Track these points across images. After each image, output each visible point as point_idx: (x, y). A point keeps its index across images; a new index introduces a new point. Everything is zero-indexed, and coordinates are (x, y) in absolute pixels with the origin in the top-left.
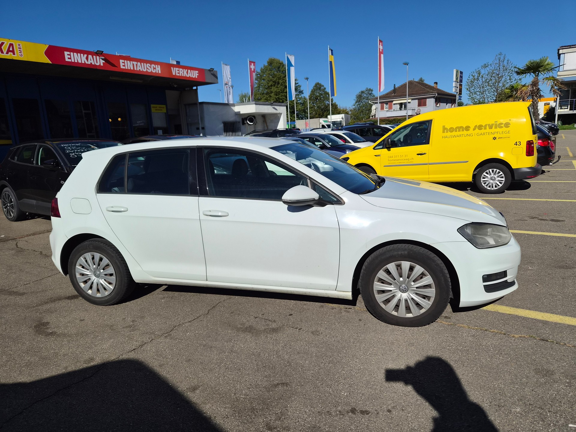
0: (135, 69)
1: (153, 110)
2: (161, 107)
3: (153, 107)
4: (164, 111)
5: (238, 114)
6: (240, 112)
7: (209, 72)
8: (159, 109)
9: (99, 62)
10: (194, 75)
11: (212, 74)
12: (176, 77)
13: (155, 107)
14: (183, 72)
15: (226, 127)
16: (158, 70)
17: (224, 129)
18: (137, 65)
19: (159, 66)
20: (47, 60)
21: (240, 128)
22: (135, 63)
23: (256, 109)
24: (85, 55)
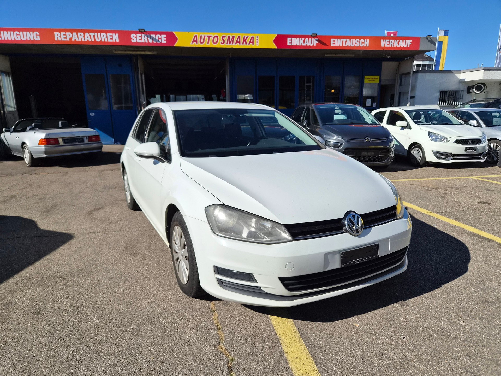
1: (366, 81)
2: (375, 78)
3: (367, 78)
4: (377, 81)
5: (462, 82)
6: (464, 79)
7: (426, 39)
8: (373, 79)
9: (313, 43)
10: (407, 44)
11: (429, 41)
12: (384, 49)
13: (369, 78)
14: (394, 43)
15: (445, 96)
16: (366, 44)
17: (440, 98)
18: (346, 42)
20: (274, 47)
21: (462, 97)
22: (344, 40)
23: (483, 77)
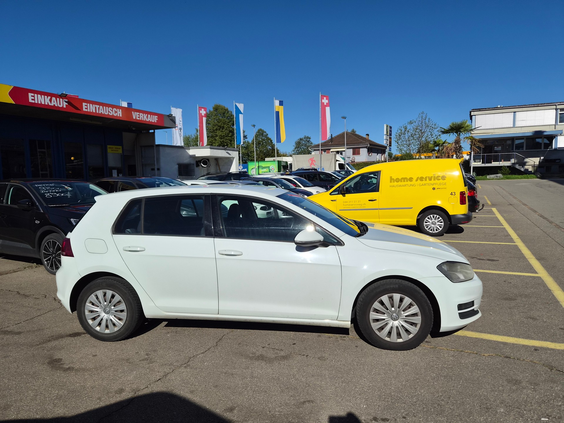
0: (97, 112)
1: (109, 151)
2: (117, 148)
3: (110, 148)
4: (120, 151)
5: (193, 157)
6: (195, 155)
7: (168, 117)
8: (116, 149)
9: (62, 104)
10: (154, 119)
11: (170, 119)
12: (135, 121)
13: (112, 148)
14: (143, 117)
15: (181, 169)
16: (119, 114)
17: (179, 170)
18: (99, 108)
19: (120, 110)
20: (10, 101)
21: (194, 170)
22: (97, 106)
23: (211, 154)
24: (49, 97)
